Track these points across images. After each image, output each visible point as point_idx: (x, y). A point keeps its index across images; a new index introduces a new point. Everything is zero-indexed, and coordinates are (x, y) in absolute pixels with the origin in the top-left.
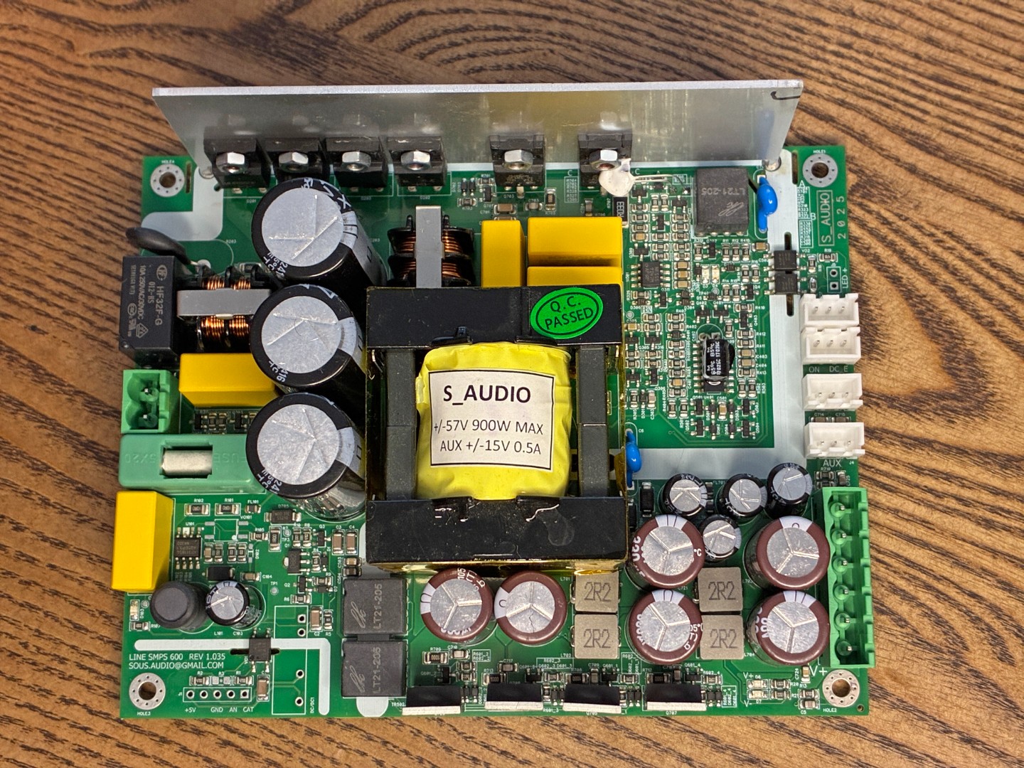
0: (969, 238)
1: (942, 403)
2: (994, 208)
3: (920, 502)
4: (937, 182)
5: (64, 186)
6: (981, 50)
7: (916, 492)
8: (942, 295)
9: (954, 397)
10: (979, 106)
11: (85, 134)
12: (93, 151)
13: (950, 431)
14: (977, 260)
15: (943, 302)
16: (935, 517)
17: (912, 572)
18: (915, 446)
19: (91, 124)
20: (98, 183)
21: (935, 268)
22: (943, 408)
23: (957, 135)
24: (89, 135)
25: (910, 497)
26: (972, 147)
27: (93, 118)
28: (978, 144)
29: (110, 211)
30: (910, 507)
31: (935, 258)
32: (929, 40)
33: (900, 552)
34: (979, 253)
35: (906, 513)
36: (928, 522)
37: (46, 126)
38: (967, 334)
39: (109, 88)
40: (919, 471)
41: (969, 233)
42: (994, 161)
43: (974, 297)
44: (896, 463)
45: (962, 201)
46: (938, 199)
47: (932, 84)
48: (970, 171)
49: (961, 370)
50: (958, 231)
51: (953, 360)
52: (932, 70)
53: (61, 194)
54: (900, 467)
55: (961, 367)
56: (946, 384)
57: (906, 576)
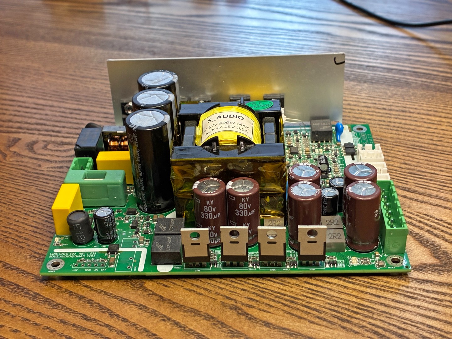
0: (436, 216)
1: (435, 268)
2: (445, 208)
3: (430, 303)
4: (417, 200)
5: (21, 201)
6: (428, 166)
7: (428, 299)
8: (427, 233)
9: (440, 266)
10: (431, 180)
11: (37, 188)
12: (39, 192)
13: (441, 277)
14: (441, 222)
15: (427, 235)
16: (440, 309)
17: (432, 330)
18: (424, 283)
19: (40, 185)
20: (37, 200)
21: (422, 225)
22: (435, 270)
23: (423, 188)
24: (38, 188)
25: (425, 301)
26: (430, 191)
27: (42, 184)
28: (433, 190)
29: (39, 208)
30: (426, 305)
31: (420, 222)
32: (405, 164)
33: (424, 322)
34: (441, 221)
35: (424, 307)
36: (436, 311)
37: (21, 186)
38: (442, 245)
39: (51, 176)
40: (428, 291)
41: (435, 215)
42: (442, 195)
43: (442, 234)
44: (415, 288)
45: (430, 205)
46: (418, 205)
47: (409, 174)
48: (431, 197)
49: (441, 257)
50: (429, 214)
51: (437, 253)
52: (408, 171)
53: (19, 203)
54: (417, 290)
55: (442, 256)
56: (436, 262)
57: (429, 332)
